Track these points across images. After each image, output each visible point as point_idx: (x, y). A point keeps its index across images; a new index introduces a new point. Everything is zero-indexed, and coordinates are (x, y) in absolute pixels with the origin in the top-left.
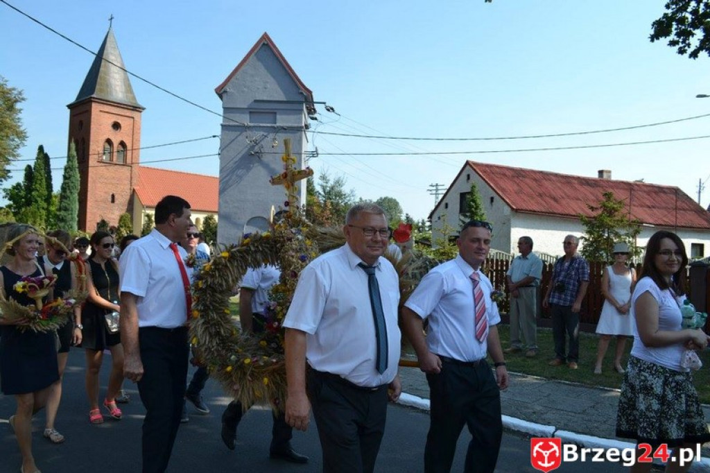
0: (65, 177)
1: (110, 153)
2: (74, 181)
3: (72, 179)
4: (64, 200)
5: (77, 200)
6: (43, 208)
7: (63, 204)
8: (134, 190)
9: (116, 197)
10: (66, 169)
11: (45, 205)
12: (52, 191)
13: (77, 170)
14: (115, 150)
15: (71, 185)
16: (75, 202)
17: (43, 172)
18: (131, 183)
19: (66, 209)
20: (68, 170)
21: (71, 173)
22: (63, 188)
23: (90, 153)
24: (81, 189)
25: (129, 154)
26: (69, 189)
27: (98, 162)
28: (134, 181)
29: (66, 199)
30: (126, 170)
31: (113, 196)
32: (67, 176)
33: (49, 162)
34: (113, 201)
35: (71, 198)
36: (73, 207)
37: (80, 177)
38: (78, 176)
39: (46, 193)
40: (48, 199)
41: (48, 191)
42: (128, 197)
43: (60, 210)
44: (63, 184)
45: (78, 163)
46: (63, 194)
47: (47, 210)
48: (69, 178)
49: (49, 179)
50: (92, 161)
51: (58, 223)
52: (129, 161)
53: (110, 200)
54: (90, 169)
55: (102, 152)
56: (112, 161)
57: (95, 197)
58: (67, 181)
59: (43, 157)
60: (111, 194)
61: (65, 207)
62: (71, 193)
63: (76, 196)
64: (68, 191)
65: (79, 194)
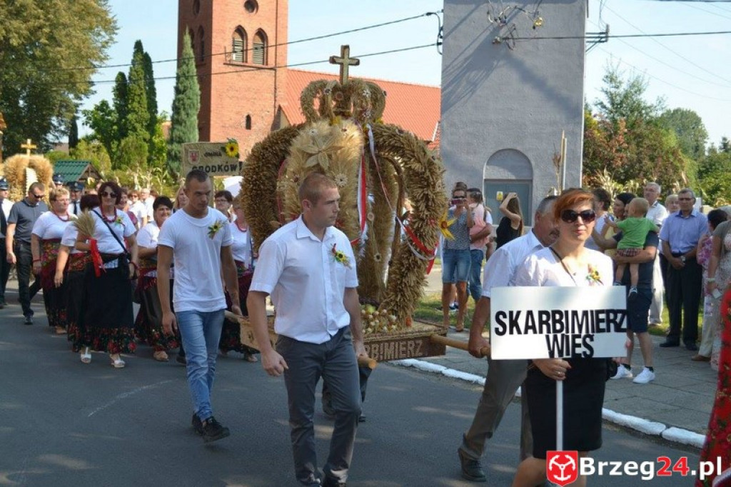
0: (178, 91)
1: (242, 51)
2: (191, 96)
3: (189, 93)
4: (177, 126)
5: (196, 127)
6: (145, 140)
7: (176, 133)
8: (280, 108)
9: (253, 119)
10: (178, 78)
11: (147, 136)
12: (156, 112)
13: (195, 78)
14: (250, 46)
15: (187, 102)
16: (194, 129)
17: (142, 83)
18: (275, 97)
19: (180, 141)
20: (182, 79)
21: (187, 83)
22: (176, 109)
23: (213, 52)
24: (201, 108)
25: (271, 51)
26: (184, 109)
27: (225, 64)
28: (280, 93)
29: (181, 124)
30: (267, 76)
31: (248, 118)
32: (181, 88)
33: (151, 67)
34: (248, 126)
35: (188, 123)
36: (191, 136)
37: (200, 89)
38: (197, 87)
39: (147, 115)
40: (152, 124)
41: (150, 112)
42: (271, 120)
43: (171, 141)
44: (174, 101)
45: (197, 66)
46: (176, 117)
47: (150, 141)
48: (185, 91)
49: (152, 93)
50: (216, 64)
51: (170, 162)
52: (271, 63)
53: (244, 124)
54: (213, 77)
55: (229, 49)
56: (246, 62)
57: (222, 121)
58: (180, 96)
59: (143, 60)
60: (246, 115)
61: (180, 138)
62: (188, 114)
63: (194, 119)
64: (183, 113)
65: (199, 116)
